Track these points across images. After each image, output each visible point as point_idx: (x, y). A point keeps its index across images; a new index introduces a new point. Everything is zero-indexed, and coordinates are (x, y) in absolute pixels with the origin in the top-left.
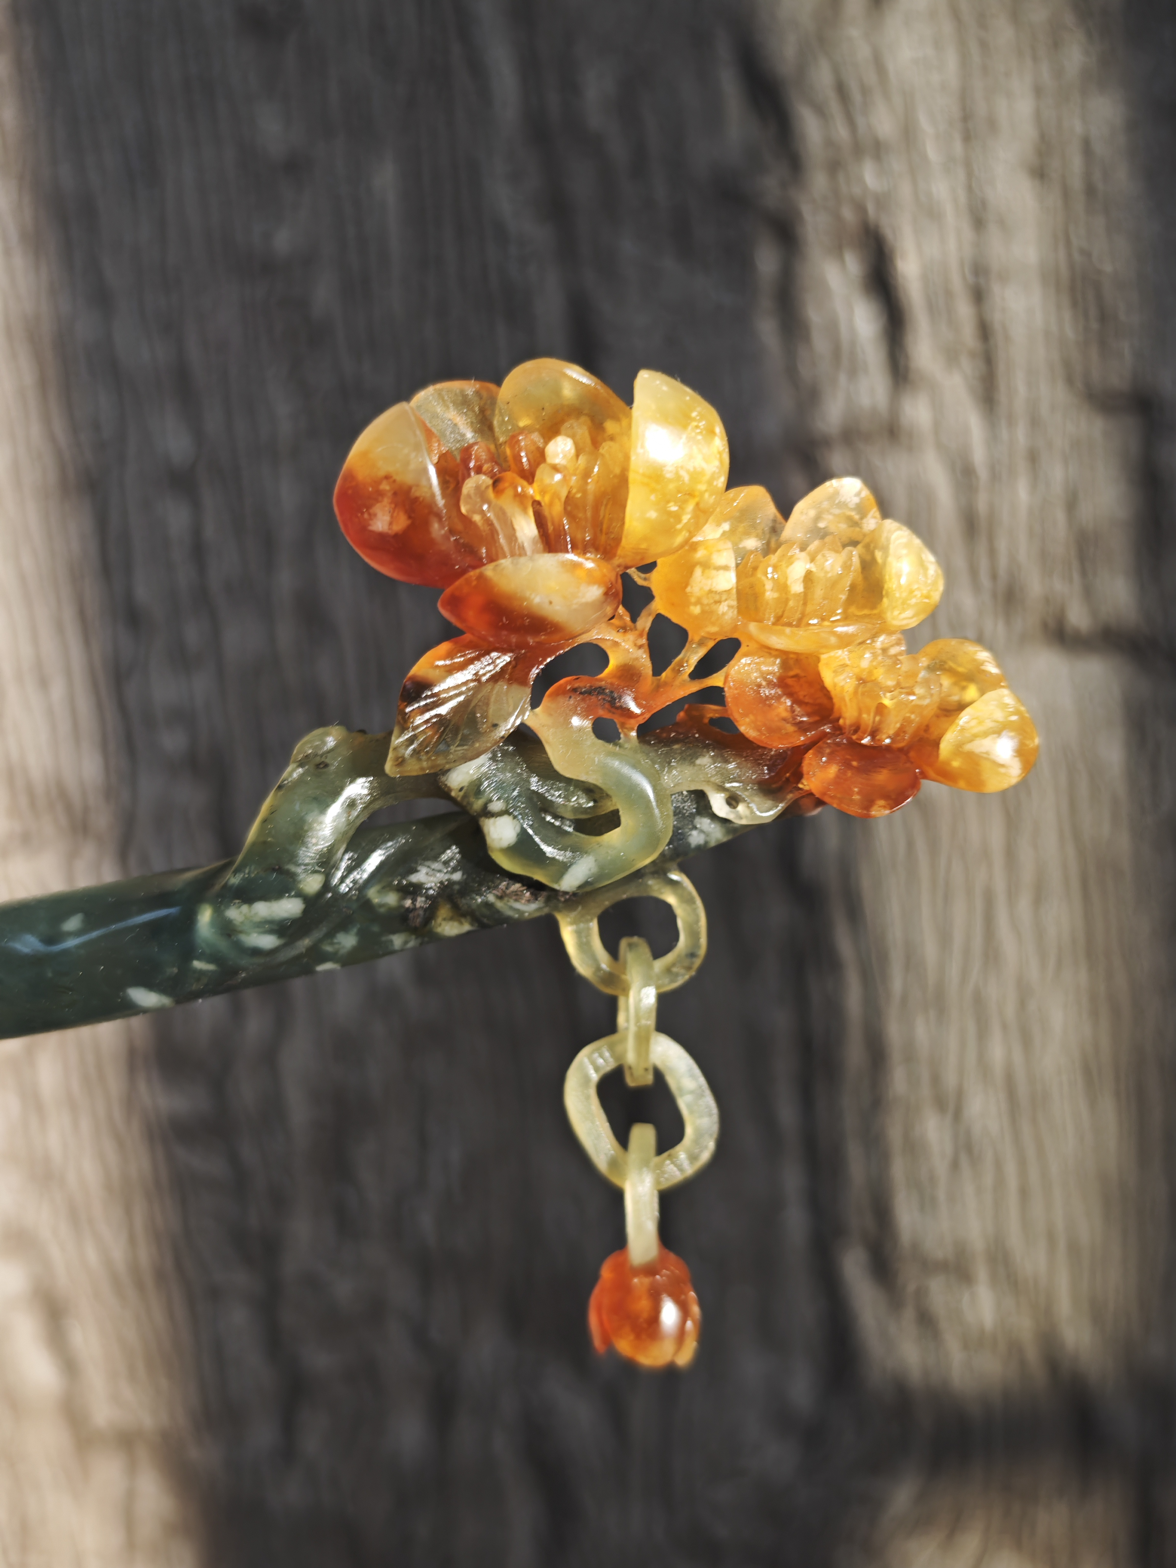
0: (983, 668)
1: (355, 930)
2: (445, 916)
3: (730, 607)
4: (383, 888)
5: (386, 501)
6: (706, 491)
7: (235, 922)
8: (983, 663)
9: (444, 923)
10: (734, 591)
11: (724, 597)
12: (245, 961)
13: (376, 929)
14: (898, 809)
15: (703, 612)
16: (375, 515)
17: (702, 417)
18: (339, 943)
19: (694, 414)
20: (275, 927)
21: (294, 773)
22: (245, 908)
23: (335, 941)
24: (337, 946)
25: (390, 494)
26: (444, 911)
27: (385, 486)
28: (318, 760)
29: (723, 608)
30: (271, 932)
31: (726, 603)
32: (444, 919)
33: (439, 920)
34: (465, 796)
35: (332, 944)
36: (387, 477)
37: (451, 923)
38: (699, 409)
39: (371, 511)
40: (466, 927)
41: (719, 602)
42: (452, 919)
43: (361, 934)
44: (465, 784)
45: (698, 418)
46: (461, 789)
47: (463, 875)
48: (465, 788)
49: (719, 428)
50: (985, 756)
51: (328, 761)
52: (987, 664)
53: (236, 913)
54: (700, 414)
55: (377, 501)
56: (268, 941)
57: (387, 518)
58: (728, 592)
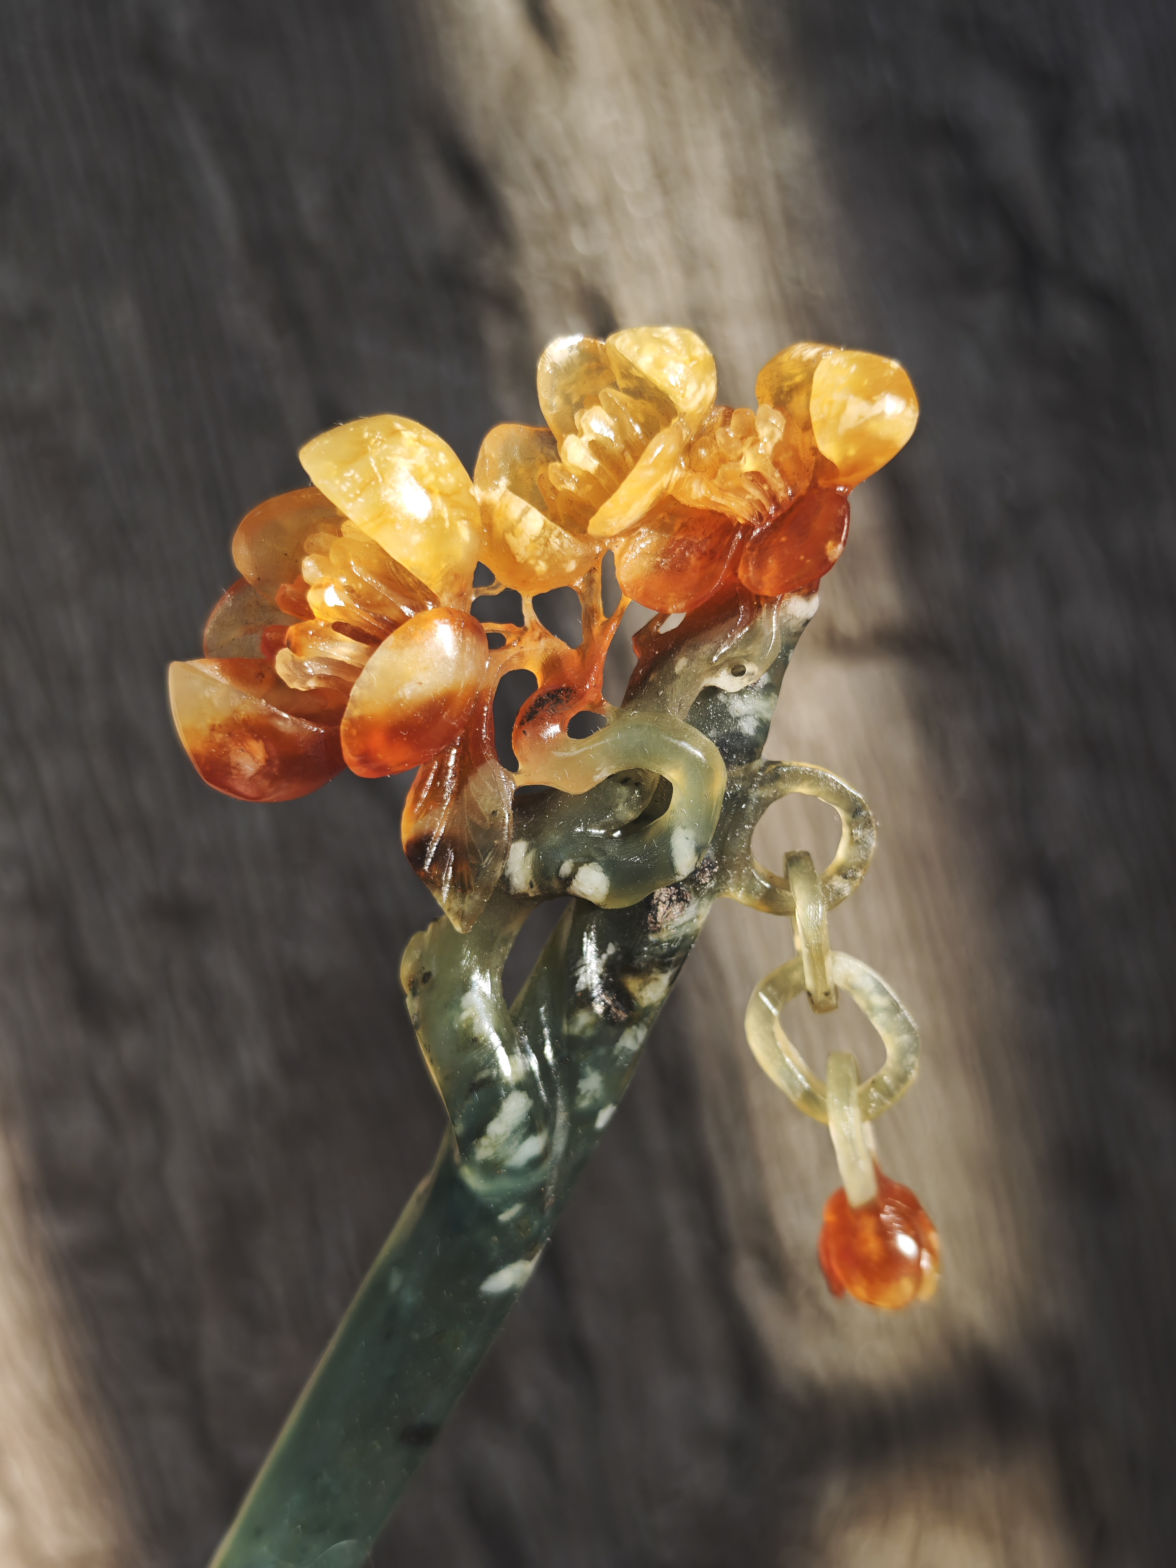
0: (804, 359)
1: (588, 1069)
2: (637, 987)
3: (559, 536)
4: (568, 1018)
5: (232, 746)
6: (437, 477)
7: (489, 1159)
8: (801, 356)
9: (643, 993)
10: (549, 522)
11: (547, 534)
12: (535, 1178)
13: (602, 1051)
14: (847, 535)
15: (548, 561)
16: (238, 764)
17: (373, 432)
18: (588, 1091)
19: (366, 435)
20: (524, 1131)
21: (412, 1005)
22: (484, 1141)
23: (583, 1092)
24: (589, 1095)
25: (228, 739)
26: (632, 984)
27: (219, 737)
28: (420, 976)
29: (555, 543)
30: (525, 1137)
31: (553, 536)
32: (640, 990)
33: (637, 994)
34: (541, 887)
35: (584, 1097)
36: (213, 729)
37: (648, 987)
38: (366, 428)
39: (232, 764)
40: (664, 979)
41: (547, 543)
42: (646, 983)
43: (596, 1066)
44: (530, 877)
45: (371, 435)
46: (531, 886)
47: (613, 943)
48: (533, 880)
49: (398, 422)
50: (862, 421)
51: (427, 970)
52: (804, 353)
53: (484, 1151)
54: (369, 431)
55: (227, 753)
56: (533, 1146)
57: (247, 757)
58: (544, 527)
